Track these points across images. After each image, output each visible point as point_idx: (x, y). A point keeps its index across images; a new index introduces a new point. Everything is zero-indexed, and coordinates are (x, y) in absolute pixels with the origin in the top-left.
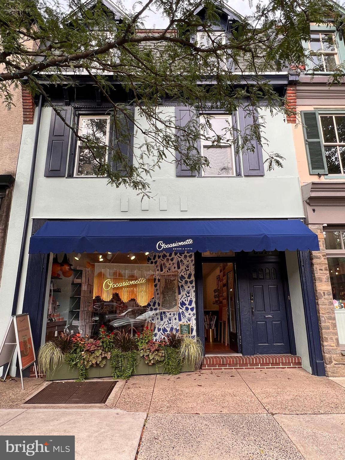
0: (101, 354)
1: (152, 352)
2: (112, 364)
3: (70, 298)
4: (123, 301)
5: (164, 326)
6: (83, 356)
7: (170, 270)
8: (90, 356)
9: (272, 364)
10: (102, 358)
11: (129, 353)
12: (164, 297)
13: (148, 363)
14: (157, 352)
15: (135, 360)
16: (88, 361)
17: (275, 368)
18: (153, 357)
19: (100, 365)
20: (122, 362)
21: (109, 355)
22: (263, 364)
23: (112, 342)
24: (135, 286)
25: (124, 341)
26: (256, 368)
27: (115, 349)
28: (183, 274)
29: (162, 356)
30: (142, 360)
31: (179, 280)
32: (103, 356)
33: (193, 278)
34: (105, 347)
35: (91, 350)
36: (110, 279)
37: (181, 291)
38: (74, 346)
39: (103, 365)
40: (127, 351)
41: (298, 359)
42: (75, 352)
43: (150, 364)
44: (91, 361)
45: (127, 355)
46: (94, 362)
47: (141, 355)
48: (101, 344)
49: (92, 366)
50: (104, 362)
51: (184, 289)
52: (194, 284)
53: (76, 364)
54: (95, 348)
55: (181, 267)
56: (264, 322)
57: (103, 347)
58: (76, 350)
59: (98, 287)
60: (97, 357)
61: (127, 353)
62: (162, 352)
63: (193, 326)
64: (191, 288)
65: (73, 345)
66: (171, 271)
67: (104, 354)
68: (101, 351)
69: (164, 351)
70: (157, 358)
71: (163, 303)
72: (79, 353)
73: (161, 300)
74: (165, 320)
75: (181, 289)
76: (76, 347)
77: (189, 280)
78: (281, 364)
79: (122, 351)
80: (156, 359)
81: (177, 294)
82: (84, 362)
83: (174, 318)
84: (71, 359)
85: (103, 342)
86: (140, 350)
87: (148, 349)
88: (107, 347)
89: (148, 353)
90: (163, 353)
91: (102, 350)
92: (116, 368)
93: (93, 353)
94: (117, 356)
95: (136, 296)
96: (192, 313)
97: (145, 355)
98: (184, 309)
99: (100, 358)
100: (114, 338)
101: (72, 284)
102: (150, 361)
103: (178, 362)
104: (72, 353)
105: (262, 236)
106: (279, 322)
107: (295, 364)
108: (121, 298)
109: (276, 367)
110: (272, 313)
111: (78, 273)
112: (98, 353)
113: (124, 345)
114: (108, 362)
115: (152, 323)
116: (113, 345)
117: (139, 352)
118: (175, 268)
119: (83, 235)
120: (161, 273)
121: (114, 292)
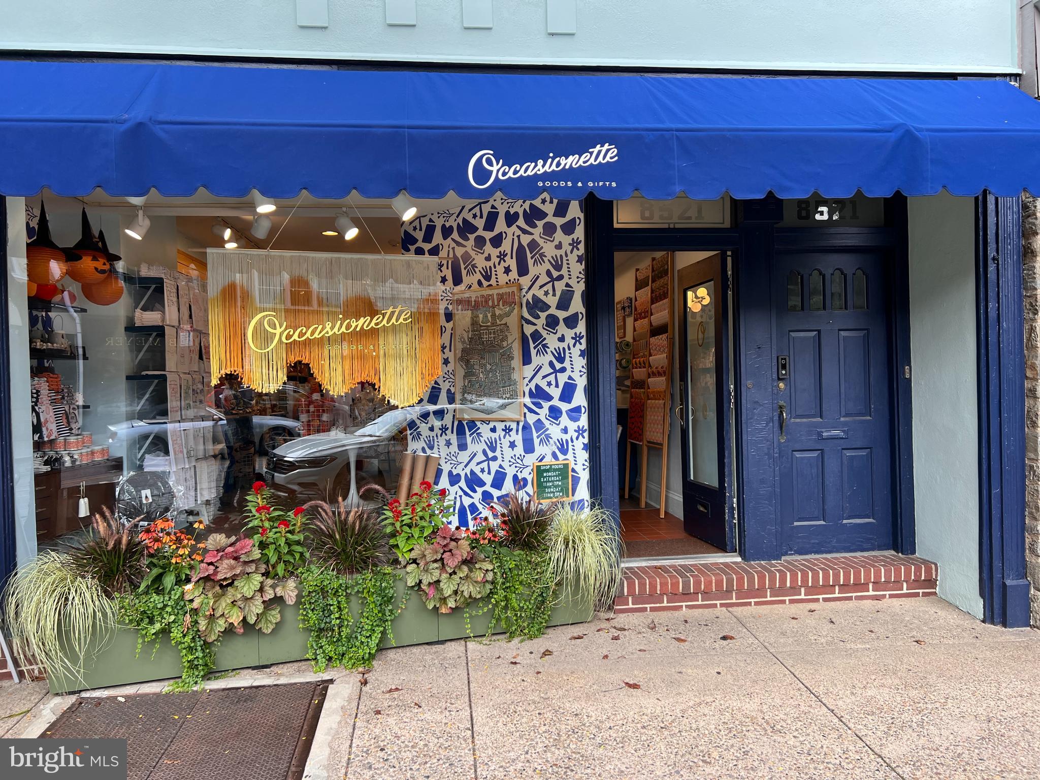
0: (261, 590)
1: (450, 571)
2: (304, 620)
3: (128, 378)
4: (327, 391)
5: (472, 465)
6: (192, 601)
7: (488, 278)
8: (217, 597)
9: (845, 587)
10: (264, 602)
11: (365, 579)
12: (468, 374)
13: (436, 609)
14: (465, 569)
15: (389, 600)
16: (212, 618)
17: (850, 598)
18: (453, 588)
19: (261, 625)
20: (339, 608)
21: (289, 591)
22: (814, 589)
23: (298, 543)
24: (373, 333)
25: (343, 537)
26: (791, 601)
27: (313, 567)
28: (540, 294)
29: (485, 582)
30: (414, 597)
31: (526, 315)
32: (269, 594)
33: (577, 306)
34: (273, 560)
35: (220, 576)
36: (274, 310)
37: (533, 352)
38: (151, 565)
39: (271, 627)
40: (358, 571)
41: (928, 571)
42: (157, 585)
43: (444, 610)
44: (223, 615)
45: (357, 584)
46: (235, 618)
47: (411, 582)
48: (256, 554)
49: (230, 631)
50: (275, 616)
51: (545, 346)
52: (581, 328)
53: (165, 632)
54: (232, 568)
55: (533, 270)
56: (815, 454)
57: (267, 562)
58: (159, 578)
59: (229, 340)
60: (246, 599)
61: (359, 576)
62: (486, 568)
63: (579, 468)
64: (569, 341)
65: (145, 561)
66: (493, 281)
67: (273, 587)
68: (258, 578)
69: (491, 562)
70: (468, 589)
71: (464, 391)
72: (172, 589)
73: (460, 383)
74: (476, 447)
75: (532, 345)
76: (161, 571)
77: (562, 315)
78: (871, 586)
79: (339, 572)
80: (466, 594)
81: (517, 362)
82: (196, 622)
83: (506, 443)
84: (144, 612)
85: (263, 546)
86: (403, 563)
87: (435, 561)
88: (280, 558)
89: (436, 573)
90: (487, 570)
91: (263, 575)
92: (321, 630)
93: (231, 584)
94: (323, 591)
95: (377, 372)
96: (572, 426)
97: (425, 582)
98: (544, 412)
99: (258, 601)
100: (305, 528)
101: (127, 329)
102: (444, 600)
103: (541, 595)
104: (146, 593)
105: (893, 136)
106: (863, 453)
107: (918, 583)
108: (319, 379)
109: (854, 595)
110: (845, 424)
111: (149, 288)
112: (247, 587)
113: (344, 550)
114: (289, 614)
115: (428, 458)
116: (302, 554)
117: (400, 572)
118: (507, 270)
119: (139, 114)
120: (458, 288)
121: (293, 359)
